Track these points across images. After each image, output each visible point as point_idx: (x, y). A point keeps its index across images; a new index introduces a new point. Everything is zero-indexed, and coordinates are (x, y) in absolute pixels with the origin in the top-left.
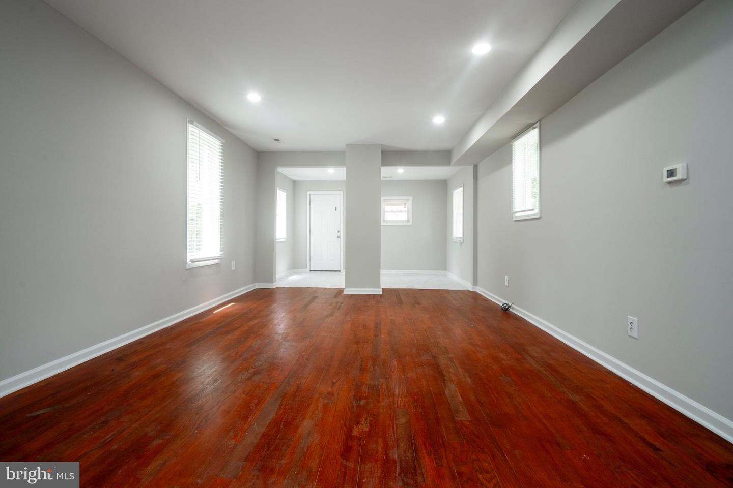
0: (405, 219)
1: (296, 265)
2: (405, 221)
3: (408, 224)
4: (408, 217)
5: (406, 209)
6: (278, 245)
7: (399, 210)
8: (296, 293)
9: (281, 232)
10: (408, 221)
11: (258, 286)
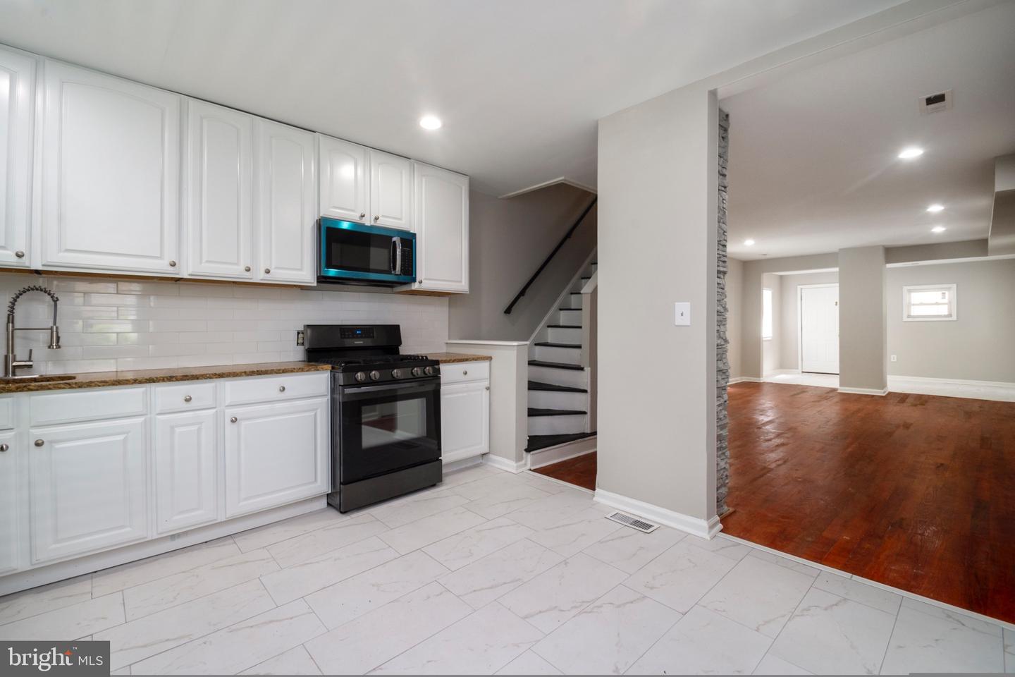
0: (946, 313)
1: (783, 365)
2: (945, 316)
3: (950, 319)
4: (950, 310)
5: (946, 301)
6: (764, 343)
7: (934, 302)
8: (783, 389)
9: (767, 329)
10: (950, 315)
11: (745, 379)
